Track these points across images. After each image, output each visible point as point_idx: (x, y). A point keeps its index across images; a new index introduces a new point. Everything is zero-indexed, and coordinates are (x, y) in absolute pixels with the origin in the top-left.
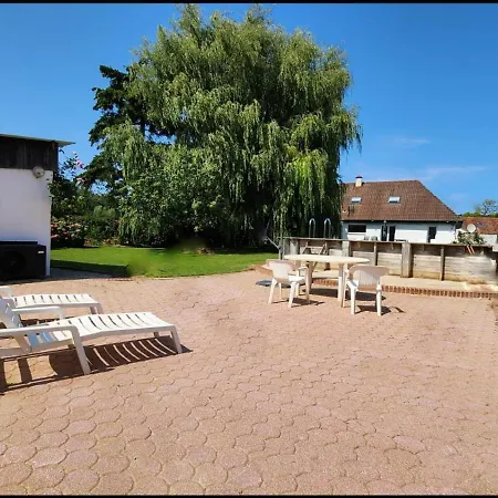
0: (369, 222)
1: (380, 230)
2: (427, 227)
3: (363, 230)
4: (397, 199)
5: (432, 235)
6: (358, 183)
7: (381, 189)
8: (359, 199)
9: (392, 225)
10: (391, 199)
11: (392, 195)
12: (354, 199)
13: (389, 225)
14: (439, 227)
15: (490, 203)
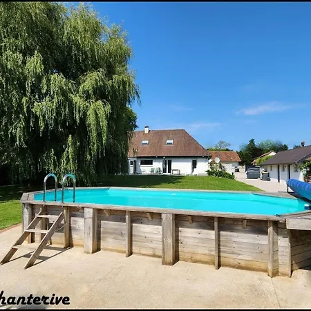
0: (154, 157)
1: (161, 163)
2: (191, 160)
3: (150, 163)
4: (172, 141)
5: (194, 165)
6: (146, 131)
7: (161, 135)
8: (147, 142)
9: (170, 159)
10: (168, 142)
11: (168, 139)
12: (143, 142)
13: (167, 160)
14: (198, 160)
15: (222, 143)
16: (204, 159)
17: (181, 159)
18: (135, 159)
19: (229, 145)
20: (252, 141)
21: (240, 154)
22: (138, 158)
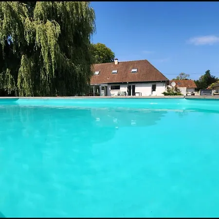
0: (121, 83)
2: (151, 85)
3: (118, 88)
4: (136, 70)
5: (154, 89)
7: (127, 65)
8: (116, 71)
9: (134, 84)
10: (133, 70)
11: (133, 68)
12: (114, 71)
13: (132, 85)
14: (157, 84)
15: (183, 74)
16: (162, 84)
17: (143, 84)
18: (106, 85)
19: (189, 76)
20: (208, 72)
21: (197, 83)
22: (109, 84)
